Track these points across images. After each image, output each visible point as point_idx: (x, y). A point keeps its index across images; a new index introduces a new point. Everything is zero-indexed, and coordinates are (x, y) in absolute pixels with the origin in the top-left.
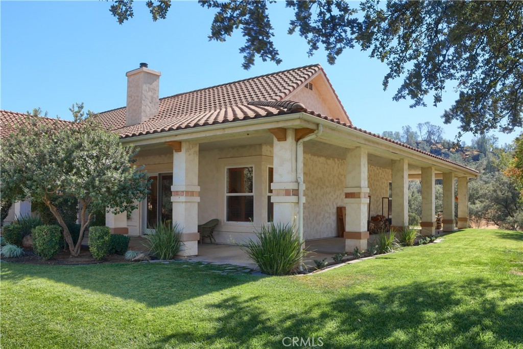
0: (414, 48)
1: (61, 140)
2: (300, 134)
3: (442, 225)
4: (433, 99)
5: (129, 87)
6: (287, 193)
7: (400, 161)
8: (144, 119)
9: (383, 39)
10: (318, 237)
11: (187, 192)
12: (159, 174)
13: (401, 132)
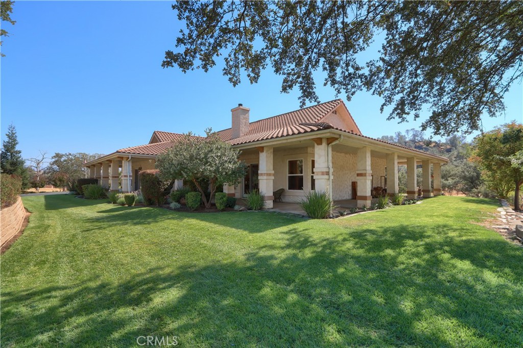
0: (401, 86)
1: (202, 148)
2: (330, 141)
3: (422, 193)
4: (413, 116)
5: (233, 117)
6: (323, 173)
7: (392, 154)
8: (241, 135)
9: (380, 84)
10: (340, 199)
11: (267, 174)
12: (251, 165)
13: (394, 136)
